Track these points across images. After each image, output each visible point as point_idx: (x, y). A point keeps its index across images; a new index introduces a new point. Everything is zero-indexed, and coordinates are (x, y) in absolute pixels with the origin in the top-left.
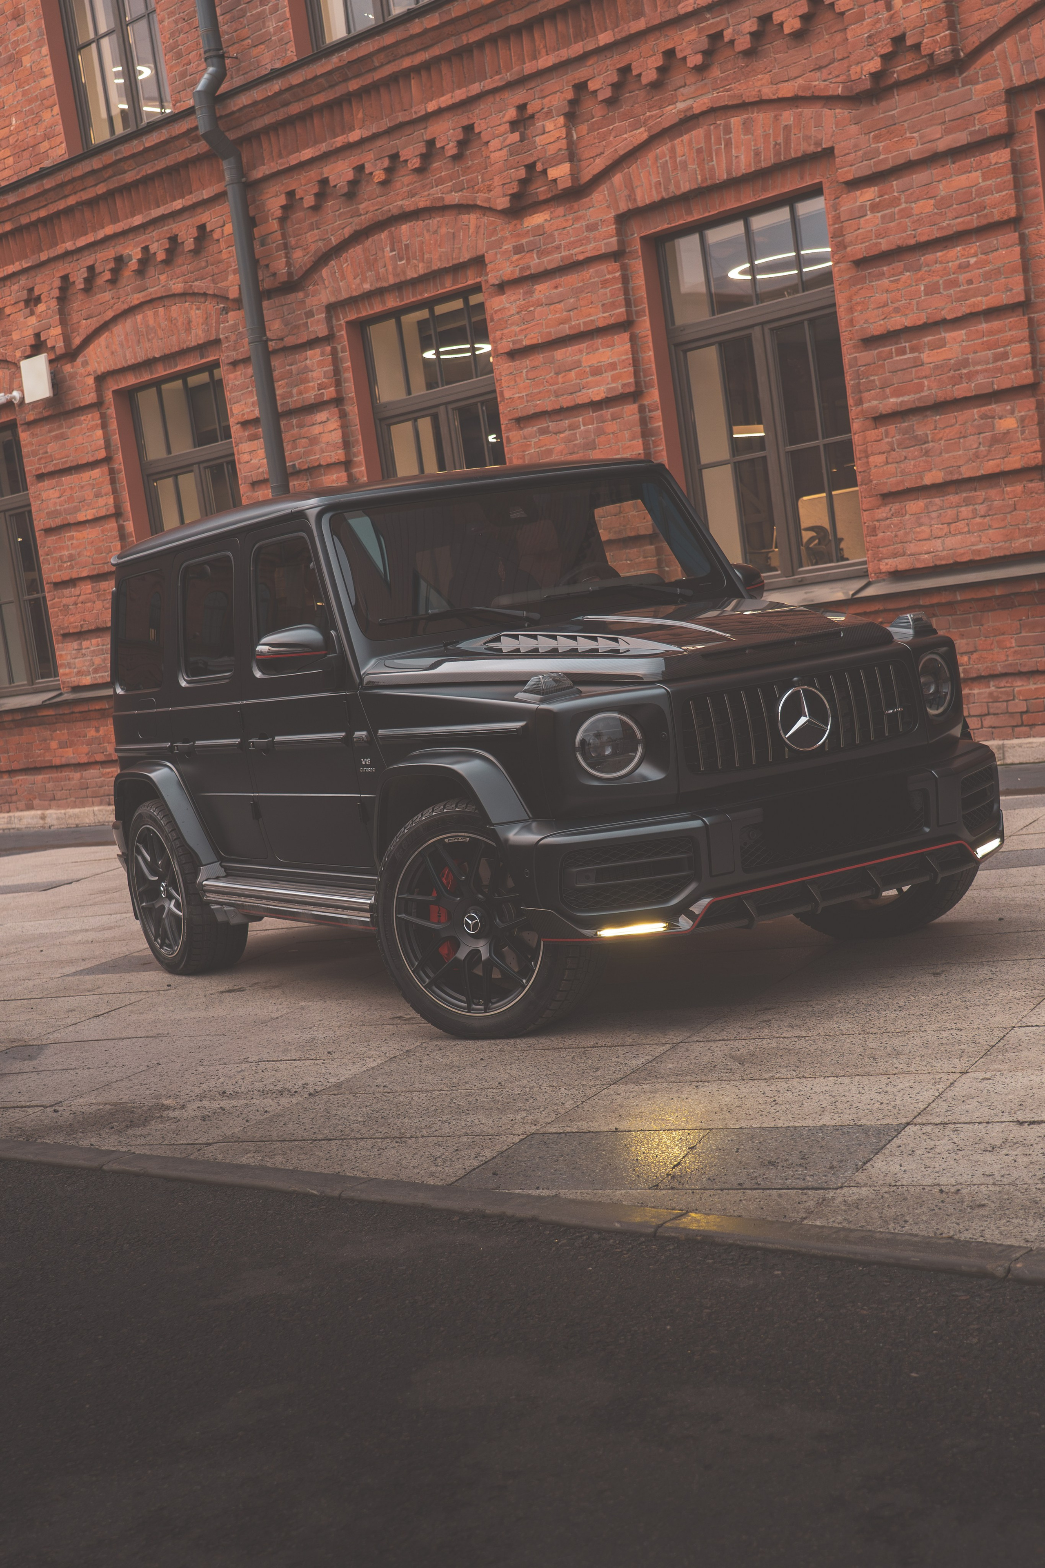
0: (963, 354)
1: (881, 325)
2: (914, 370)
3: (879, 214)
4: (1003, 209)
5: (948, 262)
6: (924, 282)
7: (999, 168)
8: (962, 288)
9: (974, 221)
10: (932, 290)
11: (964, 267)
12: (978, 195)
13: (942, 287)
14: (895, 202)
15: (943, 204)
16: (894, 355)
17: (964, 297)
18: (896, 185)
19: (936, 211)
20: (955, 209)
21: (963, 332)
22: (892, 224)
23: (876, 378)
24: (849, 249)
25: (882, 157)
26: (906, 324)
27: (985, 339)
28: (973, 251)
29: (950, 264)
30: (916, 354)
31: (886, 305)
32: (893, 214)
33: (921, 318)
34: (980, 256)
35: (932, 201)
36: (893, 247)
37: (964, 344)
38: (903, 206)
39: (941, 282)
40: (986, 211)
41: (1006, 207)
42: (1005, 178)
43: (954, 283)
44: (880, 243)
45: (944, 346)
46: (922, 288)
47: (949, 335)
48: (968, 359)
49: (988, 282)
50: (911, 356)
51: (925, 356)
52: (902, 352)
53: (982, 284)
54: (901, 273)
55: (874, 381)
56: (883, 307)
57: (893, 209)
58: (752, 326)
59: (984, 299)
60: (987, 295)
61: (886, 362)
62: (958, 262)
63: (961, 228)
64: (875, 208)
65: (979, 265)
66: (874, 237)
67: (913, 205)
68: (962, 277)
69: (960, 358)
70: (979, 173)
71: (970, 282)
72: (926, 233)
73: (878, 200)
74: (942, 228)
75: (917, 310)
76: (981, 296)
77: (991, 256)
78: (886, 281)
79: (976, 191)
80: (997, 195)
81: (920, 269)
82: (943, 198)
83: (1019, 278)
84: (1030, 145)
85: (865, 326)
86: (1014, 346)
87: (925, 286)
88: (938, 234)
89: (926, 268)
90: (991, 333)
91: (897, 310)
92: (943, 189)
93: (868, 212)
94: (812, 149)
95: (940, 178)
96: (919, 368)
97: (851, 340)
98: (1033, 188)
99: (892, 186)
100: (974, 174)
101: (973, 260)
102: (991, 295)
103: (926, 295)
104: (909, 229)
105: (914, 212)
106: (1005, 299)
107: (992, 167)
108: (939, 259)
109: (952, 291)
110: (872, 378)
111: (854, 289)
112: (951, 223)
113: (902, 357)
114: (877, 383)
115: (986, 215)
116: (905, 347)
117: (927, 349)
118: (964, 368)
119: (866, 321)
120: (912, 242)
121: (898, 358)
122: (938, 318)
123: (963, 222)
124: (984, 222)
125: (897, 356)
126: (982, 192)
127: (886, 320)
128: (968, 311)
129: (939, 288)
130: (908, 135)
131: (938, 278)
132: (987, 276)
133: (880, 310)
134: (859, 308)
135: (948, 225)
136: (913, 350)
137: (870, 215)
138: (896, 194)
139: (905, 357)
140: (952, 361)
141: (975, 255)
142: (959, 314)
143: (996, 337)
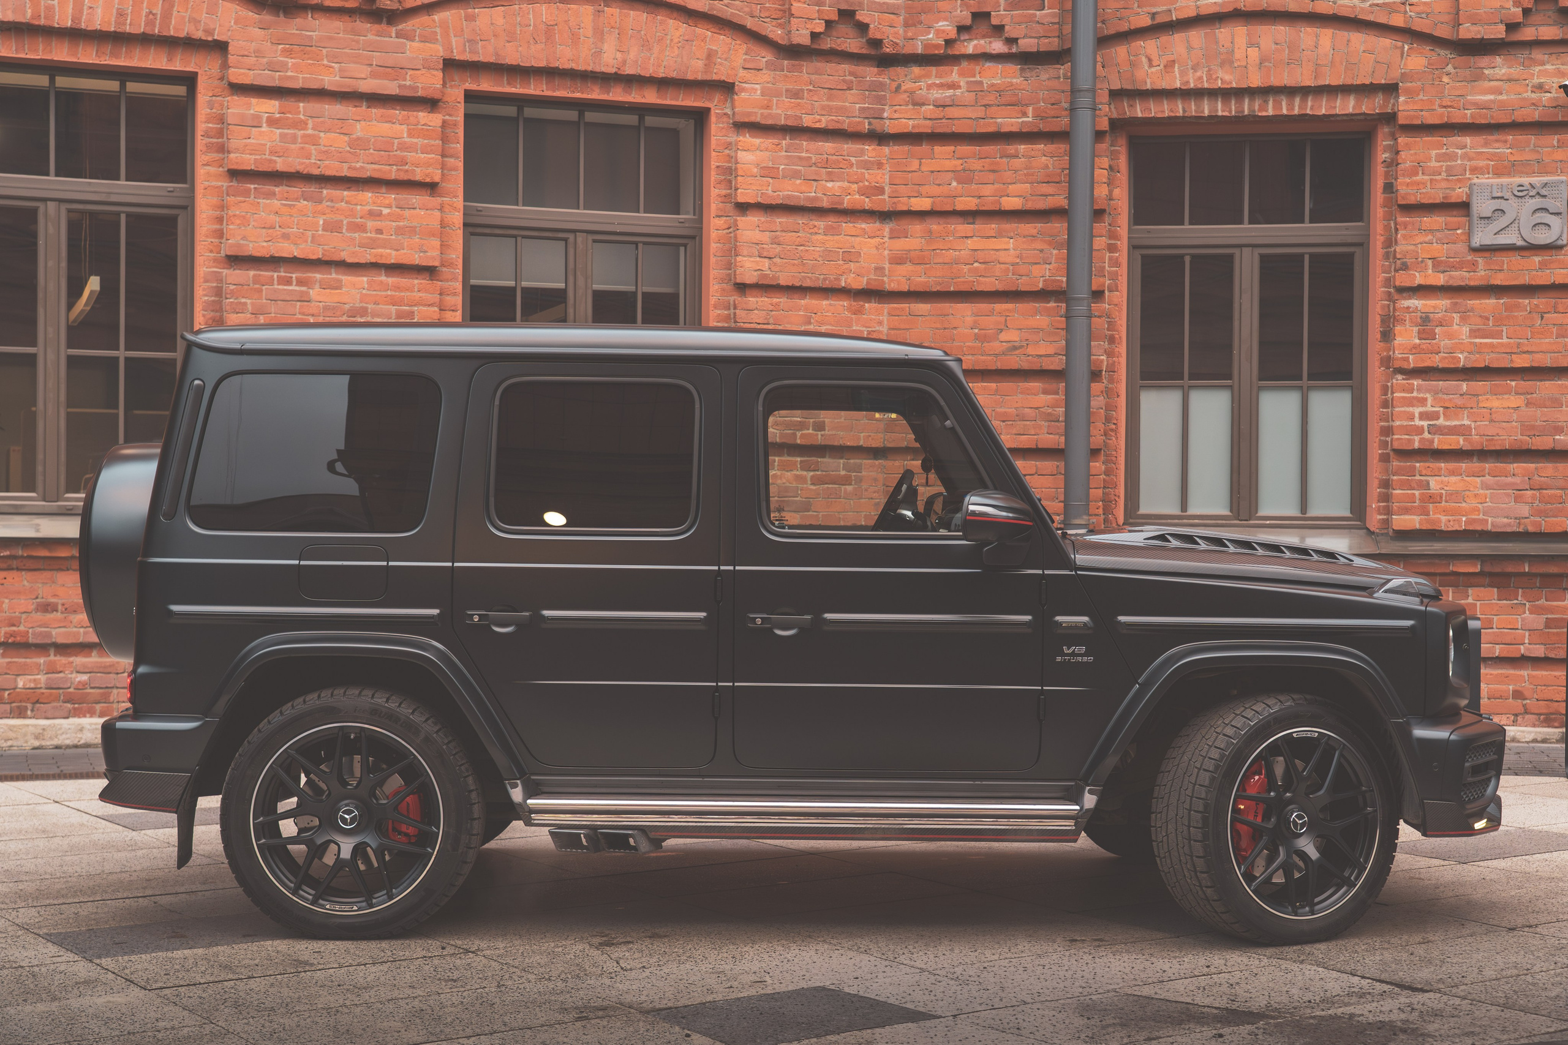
0: (361, 302)
1: (263, 247)
2: (298, 303)
3: (278, 131)
4: (428, 171)
5: (356, 204)
6: (325, 217)
7: (428, 130)
8: (369, 234)
9: (393, 173)
10: (332, 227)
11: (374, 215)
12: (399, 149)
13: (345, 227)
14: (301, 125)
15: (358, 144)
16: (275, 282)
17: (372, 244)
18: (303, 107)
19: (348, 149)
20: (372, 154)
21: (365, 279)
22: (293, 146)
23: (249, 301)
24: (232, 155)
25: (289, 74)
26: (295, 254)
27: (389, 293)
28: (387, 202)
29: (359, 207)
30: (304, 289)
31: (272, 227)
32: (295, 136)
33: (318, 253)
34: (394, 209)
35: (346, 138)
36: (293, 170)
37: (364, 292)
38: (310, 132)
39: (345, 222)
40: (407, 167)
41: (430, 170)
42: (433, 142)
43: (361, 228)
44: (275, 162)
45: (339, 288)
46: (321, 223)
47: (346, 279)
48: (366, 308)
49: (400, 237)
50: (297, 288)
51: (314, 293)
52: (288, 282)
53: (393, 237)
54: (297, 199)
55: (245, 304)
56: (270, 228)
57: (296, 131)
58: (45, 200)
59: (394, 253)
60: (397, 250)
61: (264, 288)
62: (368, 208)
63: (376, 175)
64: (272, 122)
65: (391, 217)
66: (267, 153)
67: (322, 134)
68: (370, 224)
69: (357, 305)
70: (404, 127)
71: (379, 231)
72: (332, 168)
73: (278, 116)
74: (355, 169)
75: (312, 242)
76: (391, 249)
77: (407, 213)
78: (276, 201)
79: (399, 144)
80: (423, 156)
81: (320, 202)
82: (358, 139)
83: (436, 242)
84: (454, 118)
85: (242, 242)
86: (421, 307)
87: (324, 220)
88: (345, 172)
89: (329, 203)
90: (397, 288)
91: (286, 237)
92: (359, 130)
93: (264, 125)
94: (199, 34)
95: (358, 118)
96: (306, 303)
97: (211, 251)
98: (452, 160)
99: (299, 108)
100: (397, 127)
101: (386, 211)
102: (402, 251)
103: (323, 230)
104: (314, 157)
105: (322, 142)
106: (417, 259)
107: (420, 127)
108: (347, 199)
109: (356, 235)
110: (243, 300)
111: (231, 199)
112: (364, 167)
113: (285, 287)
114: (249, 307)
115: (407, 171)
116: (292, 277)
117: (317, 286)
118: (362, 316)
119: (244, 238)
120: (316, 172)
121: (280, 287)
122: (336, 258)
123: (379, 170)
124: (403, 177)
125: (278, 284)
126: (404, 147)
127: (270, 243)
128: (373, 260)
129: (341, 228)
130: (325, 62)
131: (342, 218)
132: (399, 231)
133: (264, 230)
134: (238, 222)
135: (362, 167)
136: (300, 282)
137: (265, 128)
138: (302, 117)
139: (290, 288)
140: (347, 307)
141: (389, 206)
142: (363, 261)
143: (403, 294)
